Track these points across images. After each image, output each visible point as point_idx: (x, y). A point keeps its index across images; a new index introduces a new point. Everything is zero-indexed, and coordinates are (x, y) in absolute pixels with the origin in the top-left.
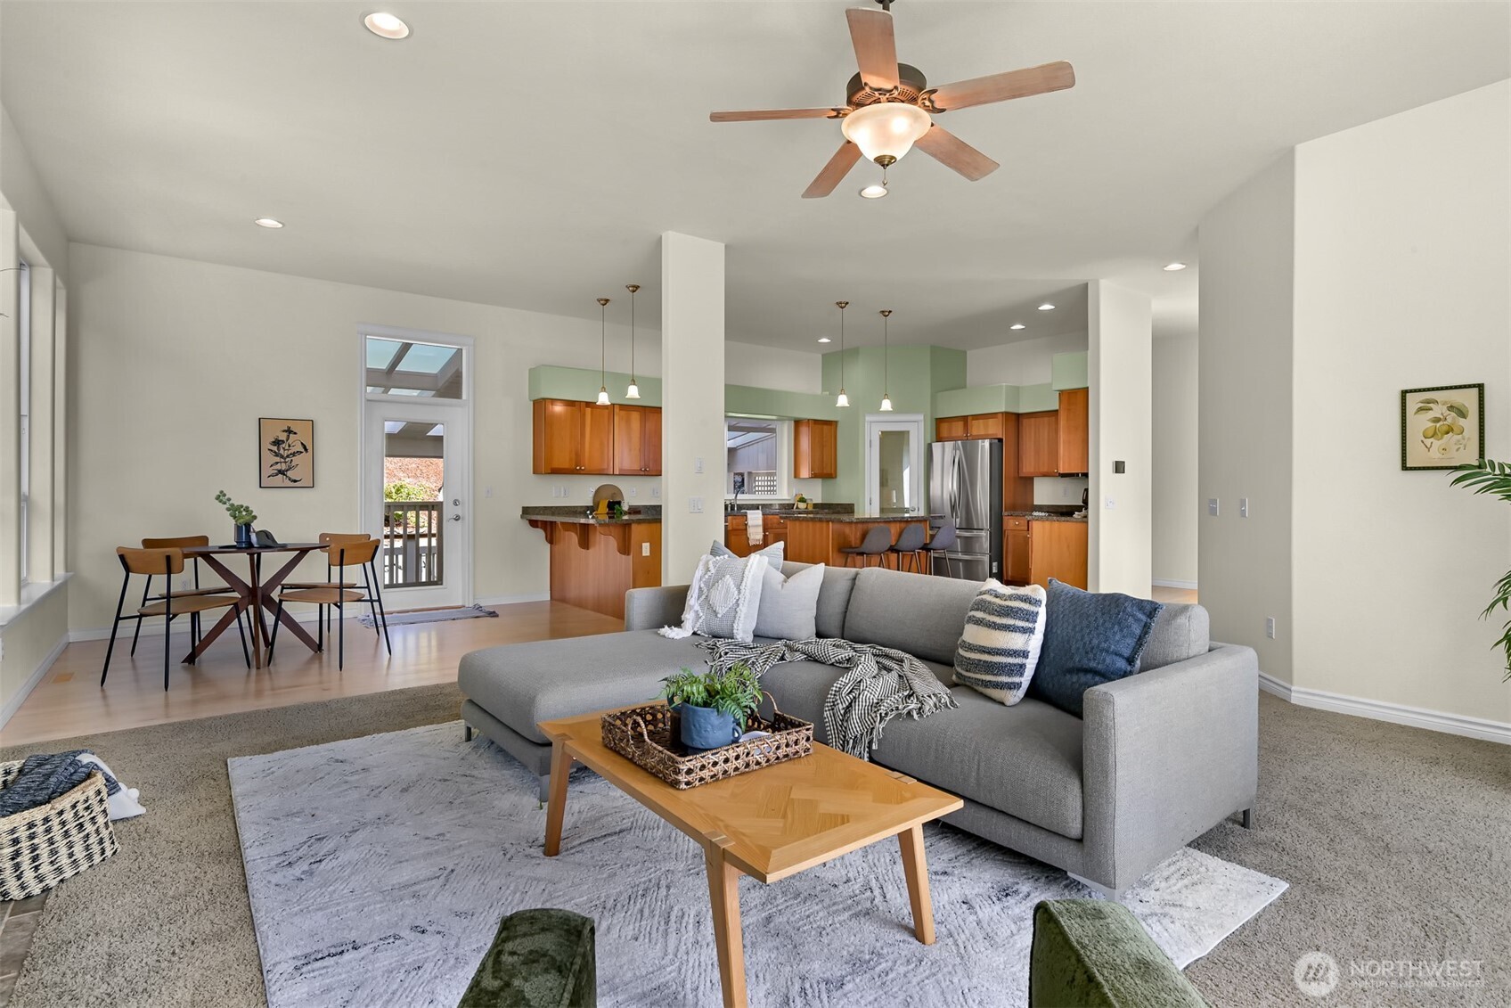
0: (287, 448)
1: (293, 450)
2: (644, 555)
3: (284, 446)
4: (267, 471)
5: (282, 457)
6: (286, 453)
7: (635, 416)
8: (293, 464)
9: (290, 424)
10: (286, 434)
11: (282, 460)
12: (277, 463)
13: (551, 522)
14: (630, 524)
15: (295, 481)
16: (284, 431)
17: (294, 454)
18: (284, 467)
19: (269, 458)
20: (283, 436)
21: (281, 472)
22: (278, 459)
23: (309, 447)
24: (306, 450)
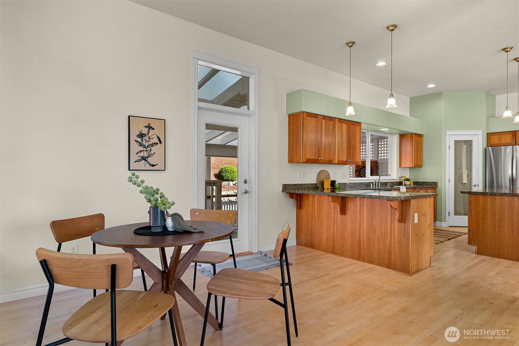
0: (148, 140)
1: (152, 141)
2: (415, 223)
3: (145, 138)
4: (134, 158)
5: (144, 147)
6: (147, 144)
7: (344, 126)
8: (152, 152)
9: (150, 121)
10: (147, 129)
11: (145, 149)
12: (141, 151)
13: (300, 194)
14: (410, 200)
15: (153, 166)
16: (146, 127)
17: (152, 145)
18: (145, 154)
19: (136, 148)
20: (145, 131)
21: (144, 158)
22: (141, 148)
23: (162, 140)
24: (160, 142)
